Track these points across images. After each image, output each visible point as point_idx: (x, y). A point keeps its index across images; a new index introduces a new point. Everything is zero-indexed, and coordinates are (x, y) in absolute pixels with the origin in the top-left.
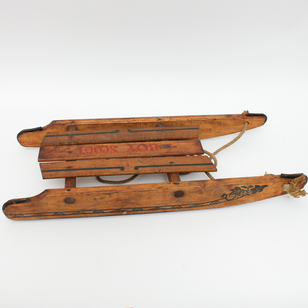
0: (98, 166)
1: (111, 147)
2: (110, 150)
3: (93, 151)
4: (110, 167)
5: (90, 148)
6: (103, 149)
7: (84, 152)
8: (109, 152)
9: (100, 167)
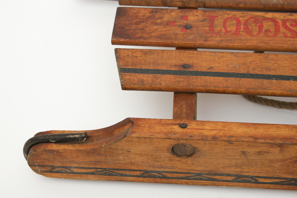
0: (254, 69)
1: (284, 22)
2: (282, 29)
3: (242, 30)
4: (283, 74)
5: (235, 22)
6: (267, 25)
7: (221, 30)
8: (281, 35)
9: (259, 73)
